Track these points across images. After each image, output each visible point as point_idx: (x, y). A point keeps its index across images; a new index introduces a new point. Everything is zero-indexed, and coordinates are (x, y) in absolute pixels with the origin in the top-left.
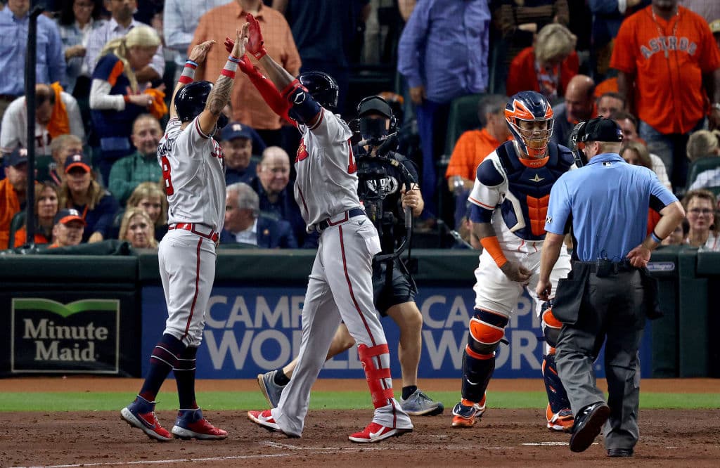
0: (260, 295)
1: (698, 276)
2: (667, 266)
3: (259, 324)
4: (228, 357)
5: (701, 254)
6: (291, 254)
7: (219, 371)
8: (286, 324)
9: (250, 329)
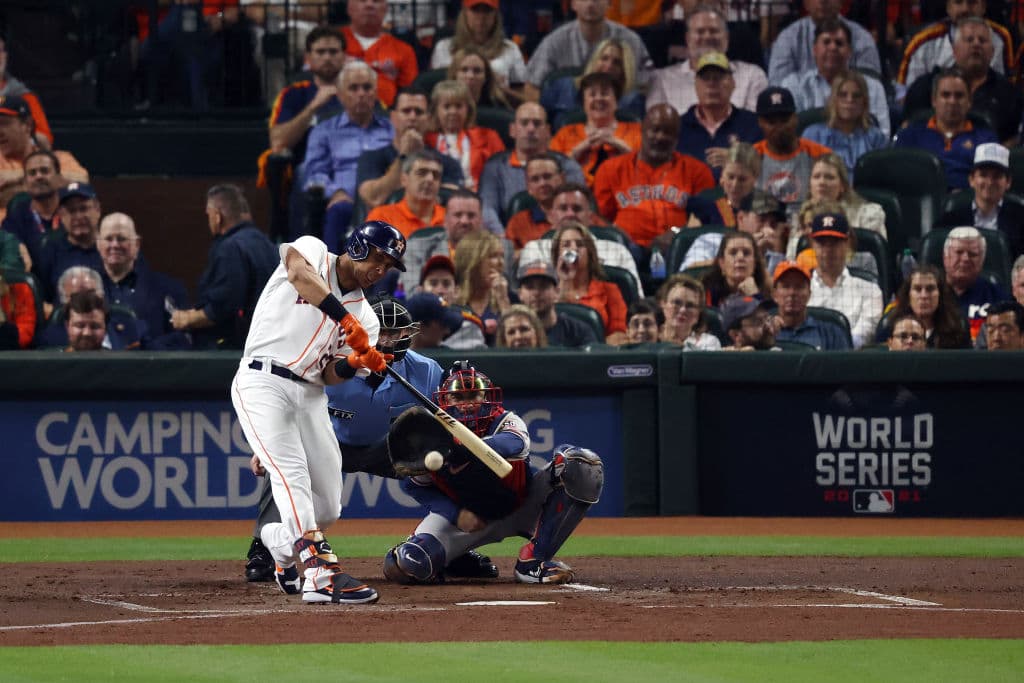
0: (112, 411)
1: (683, 383)
2: (644, 370)
3: (110, 449)
4: (71, 492)
5: (688, 354)
6: (152, 358)
7: (58, 511)
8: (145, 449)
9: (98, 456)
